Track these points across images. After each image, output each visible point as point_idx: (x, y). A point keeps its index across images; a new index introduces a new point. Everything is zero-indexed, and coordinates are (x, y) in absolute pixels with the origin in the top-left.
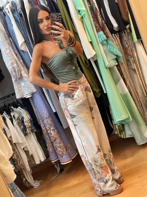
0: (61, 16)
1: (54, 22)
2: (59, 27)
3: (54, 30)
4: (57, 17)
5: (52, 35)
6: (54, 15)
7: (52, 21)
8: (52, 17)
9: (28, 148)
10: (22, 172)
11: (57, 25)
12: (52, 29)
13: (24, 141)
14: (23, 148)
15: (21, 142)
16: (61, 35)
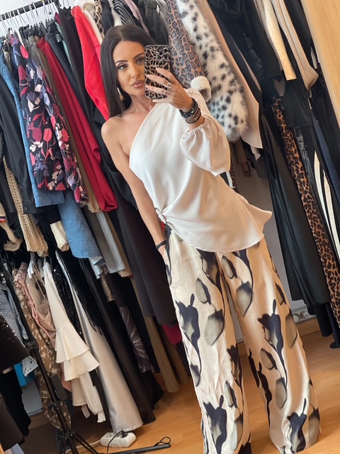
0: (170, 51)
1: (152, 65)
2: (163, 79)
3: (153, 84)
4: (161, 53)
5: (148, 97)
6: (153, 49)
7: (148, 64)
8: (147, 55)
11: (159, 75)
12: (149, 82)
16: (168, 96)
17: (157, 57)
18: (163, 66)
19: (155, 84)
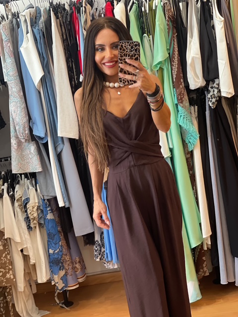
1: (125, 57)
2: (133, 68)
4: (132, 47)
6: (125, 44)
7: (121, 56)
8: (120, 49)
9: (28, 251)
10: (10, 291)
12: (121, 70)
13: (25, 238)
14: (20, 249)
15: (18, 239)
17: (128, 50)
18: (134, 58)
19: (127, 72)
